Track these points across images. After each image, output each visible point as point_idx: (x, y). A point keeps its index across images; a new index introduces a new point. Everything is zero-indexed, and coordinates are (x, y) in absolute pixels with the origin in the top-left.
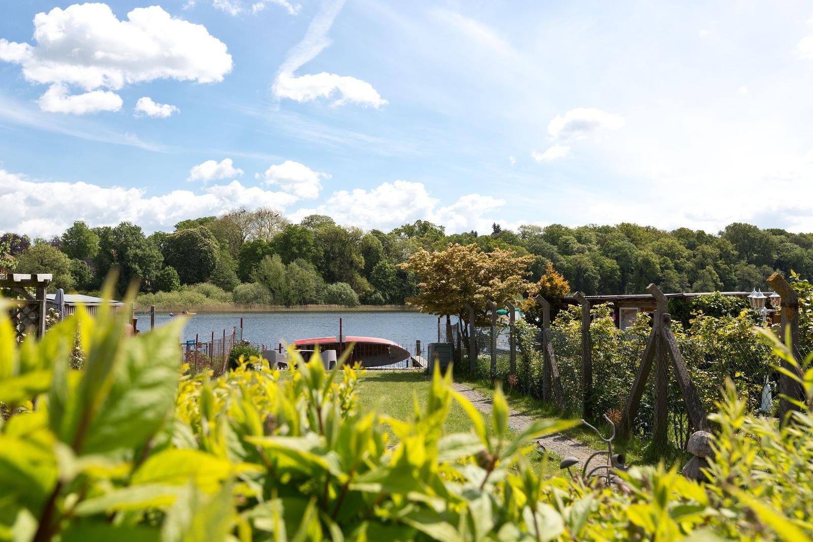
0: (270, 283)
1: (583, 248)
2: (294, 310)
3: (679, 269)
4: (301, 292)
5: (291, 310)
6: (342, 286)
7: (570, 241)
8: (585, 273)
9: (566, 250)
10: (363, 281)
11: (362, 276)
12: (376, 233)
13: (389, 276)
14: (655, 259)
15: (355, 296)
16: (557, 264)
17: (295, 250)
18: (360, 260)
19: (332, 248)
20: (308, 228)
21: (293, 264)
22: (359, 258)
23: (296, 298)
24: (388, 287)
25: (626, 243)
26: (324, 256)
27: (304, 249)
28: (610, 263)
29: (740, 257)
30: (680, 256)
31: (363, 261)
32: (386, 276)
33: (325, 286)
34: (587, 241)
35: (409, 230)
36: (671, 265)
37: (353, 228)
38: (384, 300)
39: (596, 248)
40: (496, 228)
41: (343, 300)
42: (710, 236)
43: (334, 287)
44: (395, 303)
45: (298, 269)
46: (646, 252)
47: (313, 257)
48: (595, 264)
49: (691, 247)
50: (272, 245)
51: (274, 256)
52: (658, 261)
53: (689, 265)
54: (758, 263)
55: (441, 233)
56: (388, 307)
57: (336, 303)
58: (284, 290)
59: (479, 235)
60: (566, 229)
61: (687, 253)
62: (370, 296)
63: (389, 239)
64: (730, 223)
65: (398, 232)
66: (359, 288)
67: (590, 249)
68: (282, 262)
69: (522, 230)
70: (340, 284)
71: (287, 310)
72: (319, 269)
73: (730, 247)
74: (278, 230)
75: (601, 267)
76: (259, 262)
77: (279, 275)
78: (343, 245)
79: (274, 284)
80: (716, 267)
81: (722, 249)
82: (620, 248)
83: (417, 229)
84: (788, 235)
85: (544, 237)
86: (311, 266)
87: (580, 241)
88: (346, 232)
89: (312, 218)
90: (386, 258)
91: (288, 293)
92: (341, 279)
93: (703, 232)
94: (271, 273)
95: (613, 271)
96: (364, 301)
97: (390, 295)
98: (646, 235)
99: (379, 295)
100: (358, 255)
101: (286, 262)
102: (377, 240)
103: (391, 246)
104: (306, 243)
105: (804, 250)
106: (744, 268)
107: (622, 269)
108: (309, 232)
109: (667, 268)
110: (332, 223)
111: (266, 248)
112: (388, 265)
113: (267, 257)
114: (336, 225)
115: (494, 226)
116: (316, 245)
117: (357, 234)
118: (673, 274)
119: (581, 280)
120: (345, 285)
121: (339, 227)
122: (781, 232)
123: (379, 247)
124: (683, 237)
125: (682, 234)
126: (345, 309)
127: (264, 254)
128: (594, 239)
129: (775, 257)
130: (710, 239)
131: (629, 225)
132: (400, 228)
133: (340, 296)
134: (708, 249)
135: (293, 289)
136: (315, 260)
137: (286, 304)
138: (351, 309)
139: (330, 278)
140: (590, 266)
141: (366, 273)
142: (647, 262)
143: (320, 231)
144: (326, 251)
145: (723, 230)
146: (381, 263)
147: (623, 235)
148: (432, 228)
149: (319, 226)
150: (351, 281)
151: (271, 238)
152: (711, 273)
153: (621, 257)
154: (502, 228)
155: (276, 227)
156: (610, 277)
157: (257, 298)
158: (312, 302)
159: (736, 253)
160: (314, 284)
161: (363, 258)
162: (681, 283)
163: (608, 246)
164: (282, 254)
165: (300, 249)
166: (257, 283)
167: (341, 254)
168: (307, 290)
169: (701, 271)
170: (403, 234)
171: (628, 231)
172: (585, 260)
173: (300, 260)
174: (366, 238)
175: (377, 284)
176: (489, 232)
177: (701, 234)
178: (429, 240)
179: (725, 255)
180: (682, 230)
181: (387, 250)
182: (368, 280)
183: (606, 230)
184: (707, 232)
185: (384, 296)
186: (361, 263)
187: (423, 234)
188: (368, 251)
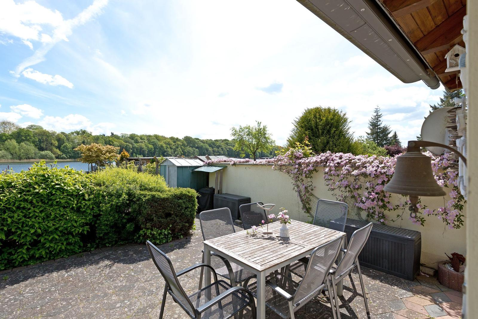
0: (10, 151)
1: (142, 141)
2: (23, 161)
3: (171, 148)
4: (27, 154)
5: (22, 161)
6: (47, 152)
7: (138, 139)
8: (143, 149)
9: (137, 142)
10: (58, 151)
11: (56, 149)
12: (63, 133)
13: (69, 149)
14: (164, 145)
15: (53, 156)
16: (134, 146)
17: (23, 138)
18: (56, 143)
19: (42, 138)
20: (30, 130)
21: (23, 144)
22: (55, 142)
23: (24, 157)
24: (68, 153)
25: (156, 140)
26: (38, 141)
27: (28, 138)
28: (151, 146)
29: (187, 145)
30: (171, 145)
31: (57, 143)
32: (67, 149)
33: (39, 152)
34: (143, 139)
35: (78, 133)
36: (169, 147)
37: (52, 131)
38: (66, 158)
39: (146, 141)
40: (112, 134)
41: (47, 157)
42: (180, 139)
43: (43, 153)
44: (71, 158)
45: (25, 145)
46: (161, 143)
47: (33, 141)
48: (146, 146)
49: (174, 142)
50: (11, 135)
51: (12, 140)
52: (165, 146)
53: (174, 147)
54: (192, 147)
55: (91, 134)
56: (68, 160)
57: (44, 159)
58: (18, 154)
59: (106, 136)
60: (137, 135)
61: (173, 144)
62: (60, 156)
63: (69, 136)
64: (185, 136)
65: (73, 133)
66: (55, 153)
67: (144, 142)
68: (17, 142)
69: (122, 135)
70: (46, 151)
71: (20, 161)
72: (36, 146)
73: (185, 143)
74: (14, 129)
75: (148, 147)
76: (4, 142)
77: (15, 147)
78: (47, 137)
79: (12, 151)
80: (181, 148)
81: (183, 143)
82: (154, 142)
83: (81, 132)
84: (200, 140)
85: (130, 137)
86: (32, 144)
87: (141, 139)
88: (49, 132)
89: (32, 126)
90: (67, 142)
91: (20, 155)
92: (46, 150)
93: (178, 138)
94: (11, 147)
95: (152, 148)
96: (57, 158)
97: (69, 155)
98: (162, 138)
99: (64, 156)
100: (54, 141)
101: (19, 142)
102: (63, 136)
103: (70, 138)
104: (29, 135)
105: (203, 144)
106: (188, 149)
107: (154, 148)
108: (30, 131)
109: (168, 148)
110: (42, 128)
111: (8, 137)
112: (68, 145)
113: (9, 140)
114: (44, 129)
115: (112, 133)
116: (34, 137)
117: (53, 134)
118: (169, 150)
119: (142, 151)
120: (48, 152)
121: (45, 130)
122: (198, 139)
123: (64, 138)
124: (172, 139)
125: (172, 138)
126: (49, 161)
127: (6, 140)
128: (146, 139)
129: (196, 145)
130: (179, 140)
131: (156, 135)
132: (73, 132)
133: (46, 156)
134: (179, 143)
135: (23, 153)
136: (34, 142)
137: (19, 159)
138: (51, 161)
139: (41, 149)
140: (144, 147)
141: (59, 147)
142: (162, 146)
143: (36, 131)
144: (39, 139)
145: (183, 138)
146: (65, 144)
147: (155, 138)
148: (87, 133)
149: (35, 129)
150: (51, 151)
151: (10, 133)
152: (180, 150)
153: (154, 144)
154: (114, 134)
155: (13, 128)
156: (151, 150)
157: (4, 157)
158: (33, 158)
159: (186, 144)
160: (34, 151)
161: (57, 142)
162: (172, 152)
163: (150, 141)
164: (16, 140)
165: (26, 137)
166: (3, 151)
167: (47, 140)
168: (30, 154)
169: (177, 149)
170: (74, 134)
171: (156, 137)
172: (143, 145)
173: (25, 142)
174: (58, 135)
175: (63, 152)
176: (110, 135)
177: (177, 139)
178: (86, 136)
179: (183, 145)
180: (172, 137)
181: (68, 139)
182: (59, 150)
183: (150, 136)
184: (179, 138)
185: (67, 156)
186: (56, 144)
187: (83, 134)
188: (59, 139)
